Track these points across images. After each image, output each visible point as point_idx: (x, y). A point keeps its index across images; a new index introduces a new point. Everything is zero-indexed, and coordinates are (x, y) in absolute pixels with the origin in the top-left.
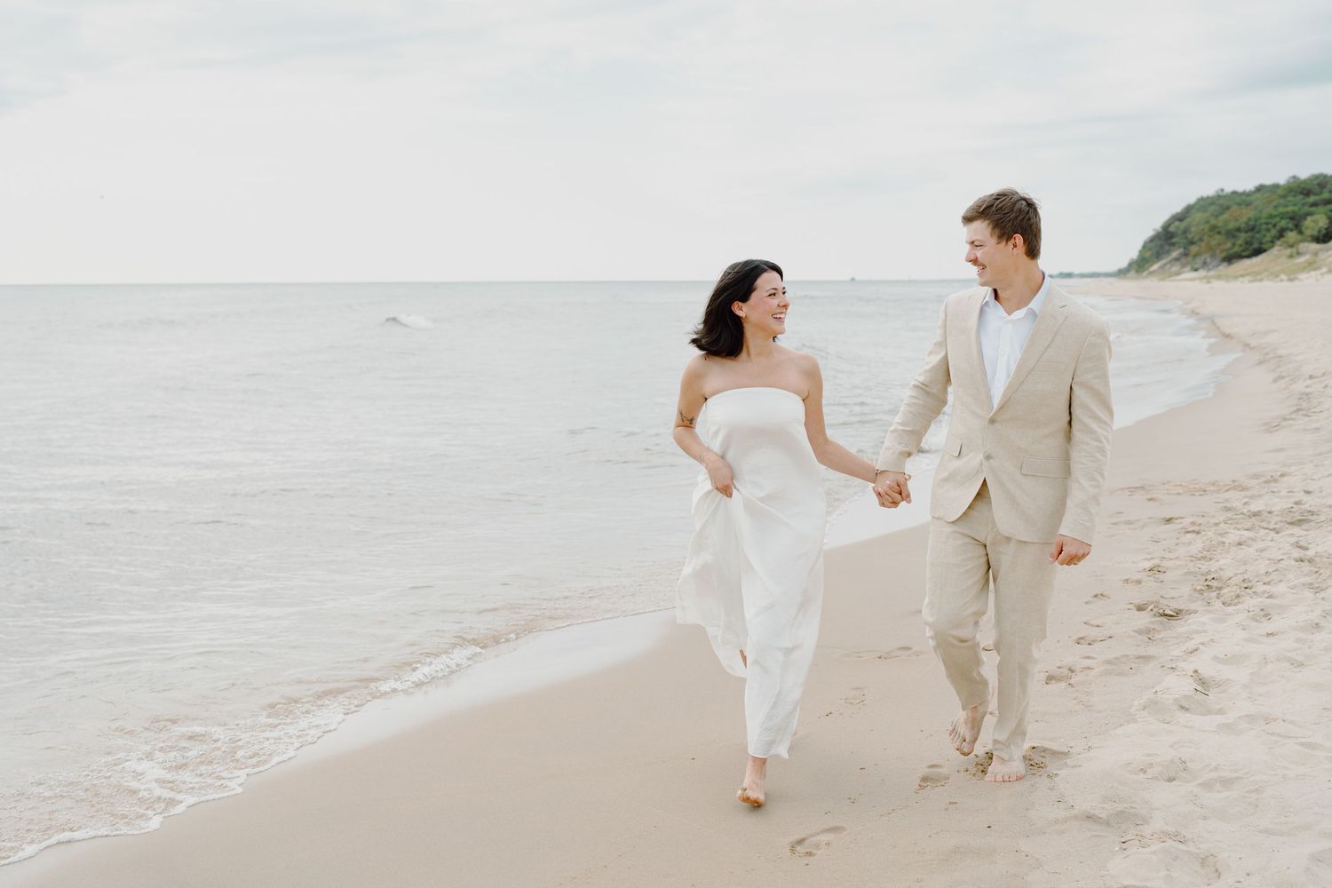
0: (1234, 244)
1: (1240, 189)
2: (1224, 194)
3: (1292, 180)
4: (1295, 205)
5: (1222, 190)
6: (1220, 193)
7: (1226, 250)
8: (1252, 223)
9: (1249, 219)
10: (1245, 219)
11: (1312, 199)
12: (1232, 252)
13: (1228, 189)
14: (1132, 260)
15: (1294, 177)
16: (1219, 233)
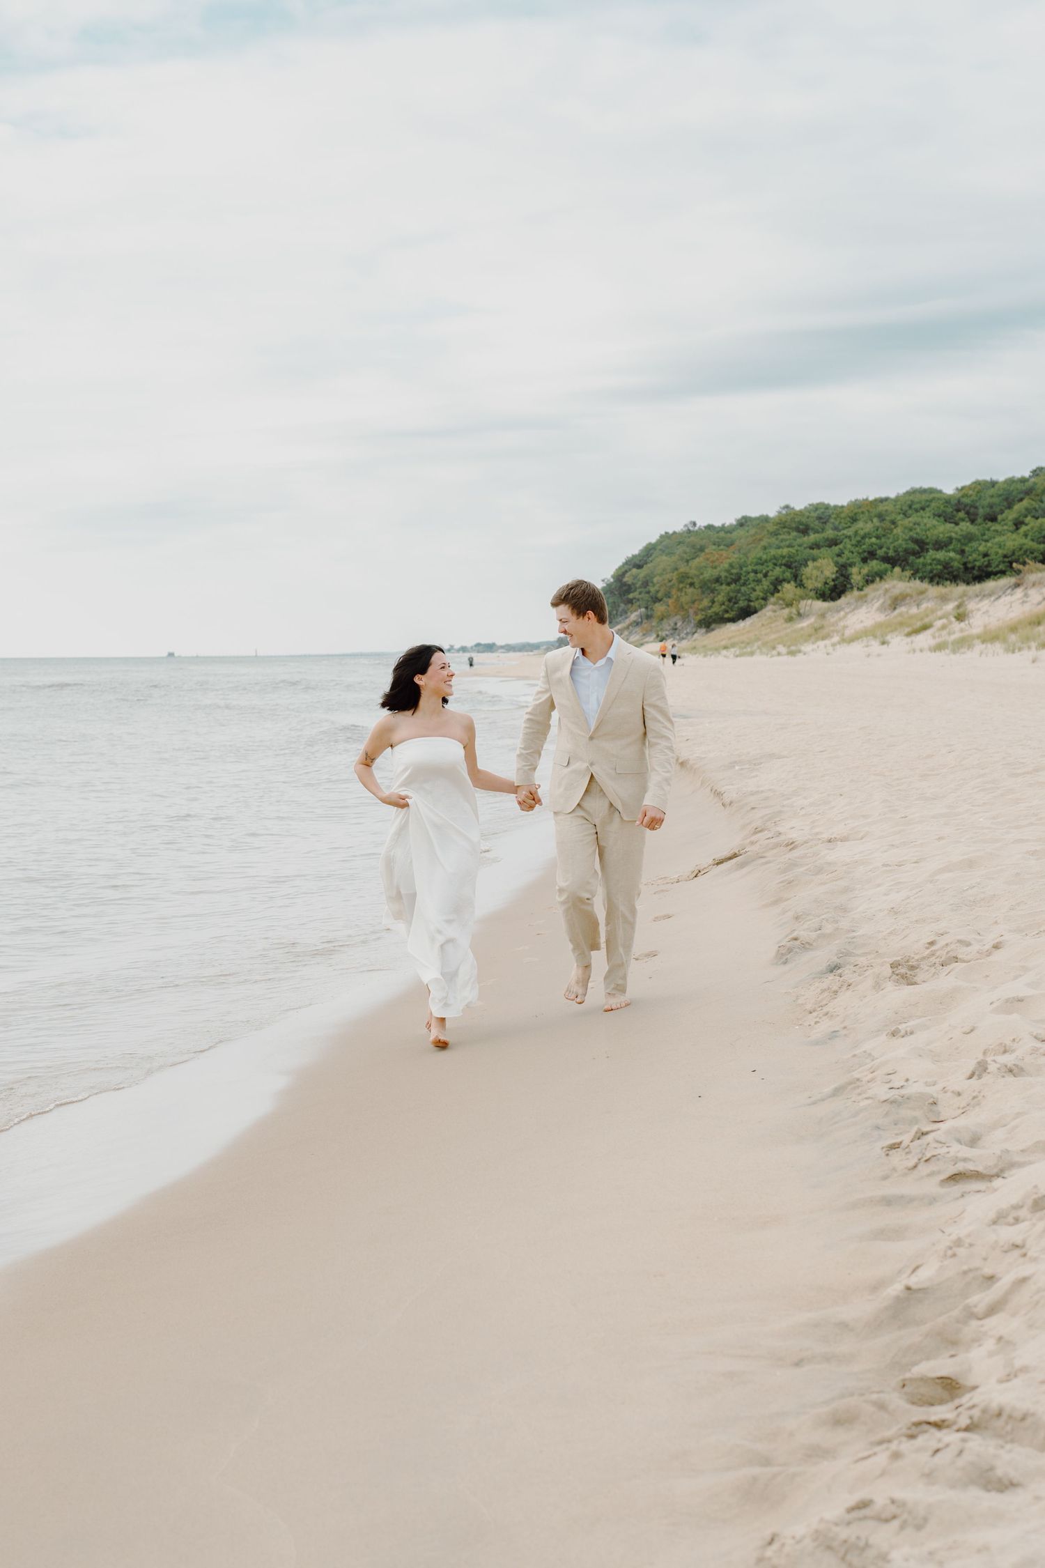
0: (713, 602)
1: (718, 524)
2: (696, 528)
3: (784, 512)
4: (789, 546)
5: (694, 524)
6: (691, 529)
7: (702, 610)
8: (734, 571)
9: (731, 565)
10: (726, 566)
11: (813, 537)
12: (710, 612)
13: (702, 523)
15: (787, 507)
16: (692, 584)
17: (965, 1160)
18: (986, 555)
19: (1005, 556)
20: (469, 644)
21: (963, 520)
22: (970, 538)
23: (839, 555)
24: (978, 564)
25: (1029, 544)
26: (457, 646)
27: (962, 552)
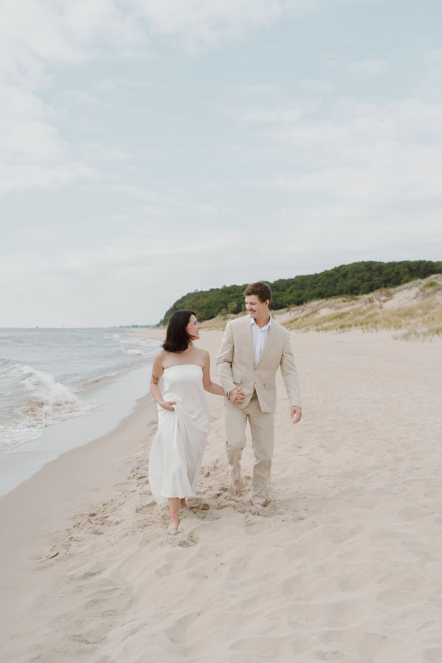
0: (202, 314)
1: (204, 290)
2: (198, 292)
3: (224, 287)
4: (225, 298)
5: (197, 290)
6: (196, 292)
7: (199, 316)
8: (208, 305)
9: (208, 303)
10: (206, 303)
11: (231, 295)
12: (201, 317)
13: (200, 290)
14: (161, 320)
15: (224, 286)
16: (196, 309)
17: (144, 474)
18: (282, 301)
19: (287, 302)
20: (130, 325)
21: (275, 291)
22: (277, 296)
23: (239, 300)
24: (279, 304)
25: (295, 298)
26: (126, 326)
27: (275, 300)
